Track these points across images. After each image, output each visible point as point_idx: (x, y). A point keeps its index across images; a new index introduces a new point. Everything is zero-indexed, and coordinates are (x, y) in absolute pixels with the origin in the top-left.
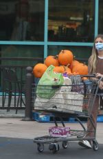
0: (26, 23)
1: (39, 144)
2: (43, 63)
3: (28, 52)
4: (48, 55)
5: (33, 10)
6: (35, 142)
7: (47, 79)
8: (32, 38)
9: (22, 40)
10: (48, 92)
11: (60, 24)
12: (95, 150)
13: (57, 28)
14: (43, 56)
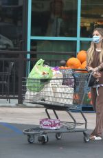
0: (60, 20)
1: (29, 135)
2: (75, 57)
3: (62, 47)
4: (80, 50)
5: (66, 8)
6: (25, 134)
7: (36, 73)
8: (66, 34)
9: (56, 36)
10: (37, 85)
11: (92, 21)
12: (86, 142)
13: (89, 25)
14: (76, 50)
